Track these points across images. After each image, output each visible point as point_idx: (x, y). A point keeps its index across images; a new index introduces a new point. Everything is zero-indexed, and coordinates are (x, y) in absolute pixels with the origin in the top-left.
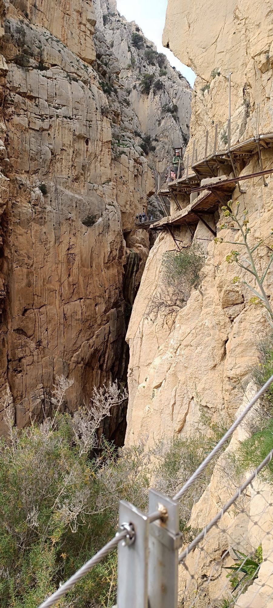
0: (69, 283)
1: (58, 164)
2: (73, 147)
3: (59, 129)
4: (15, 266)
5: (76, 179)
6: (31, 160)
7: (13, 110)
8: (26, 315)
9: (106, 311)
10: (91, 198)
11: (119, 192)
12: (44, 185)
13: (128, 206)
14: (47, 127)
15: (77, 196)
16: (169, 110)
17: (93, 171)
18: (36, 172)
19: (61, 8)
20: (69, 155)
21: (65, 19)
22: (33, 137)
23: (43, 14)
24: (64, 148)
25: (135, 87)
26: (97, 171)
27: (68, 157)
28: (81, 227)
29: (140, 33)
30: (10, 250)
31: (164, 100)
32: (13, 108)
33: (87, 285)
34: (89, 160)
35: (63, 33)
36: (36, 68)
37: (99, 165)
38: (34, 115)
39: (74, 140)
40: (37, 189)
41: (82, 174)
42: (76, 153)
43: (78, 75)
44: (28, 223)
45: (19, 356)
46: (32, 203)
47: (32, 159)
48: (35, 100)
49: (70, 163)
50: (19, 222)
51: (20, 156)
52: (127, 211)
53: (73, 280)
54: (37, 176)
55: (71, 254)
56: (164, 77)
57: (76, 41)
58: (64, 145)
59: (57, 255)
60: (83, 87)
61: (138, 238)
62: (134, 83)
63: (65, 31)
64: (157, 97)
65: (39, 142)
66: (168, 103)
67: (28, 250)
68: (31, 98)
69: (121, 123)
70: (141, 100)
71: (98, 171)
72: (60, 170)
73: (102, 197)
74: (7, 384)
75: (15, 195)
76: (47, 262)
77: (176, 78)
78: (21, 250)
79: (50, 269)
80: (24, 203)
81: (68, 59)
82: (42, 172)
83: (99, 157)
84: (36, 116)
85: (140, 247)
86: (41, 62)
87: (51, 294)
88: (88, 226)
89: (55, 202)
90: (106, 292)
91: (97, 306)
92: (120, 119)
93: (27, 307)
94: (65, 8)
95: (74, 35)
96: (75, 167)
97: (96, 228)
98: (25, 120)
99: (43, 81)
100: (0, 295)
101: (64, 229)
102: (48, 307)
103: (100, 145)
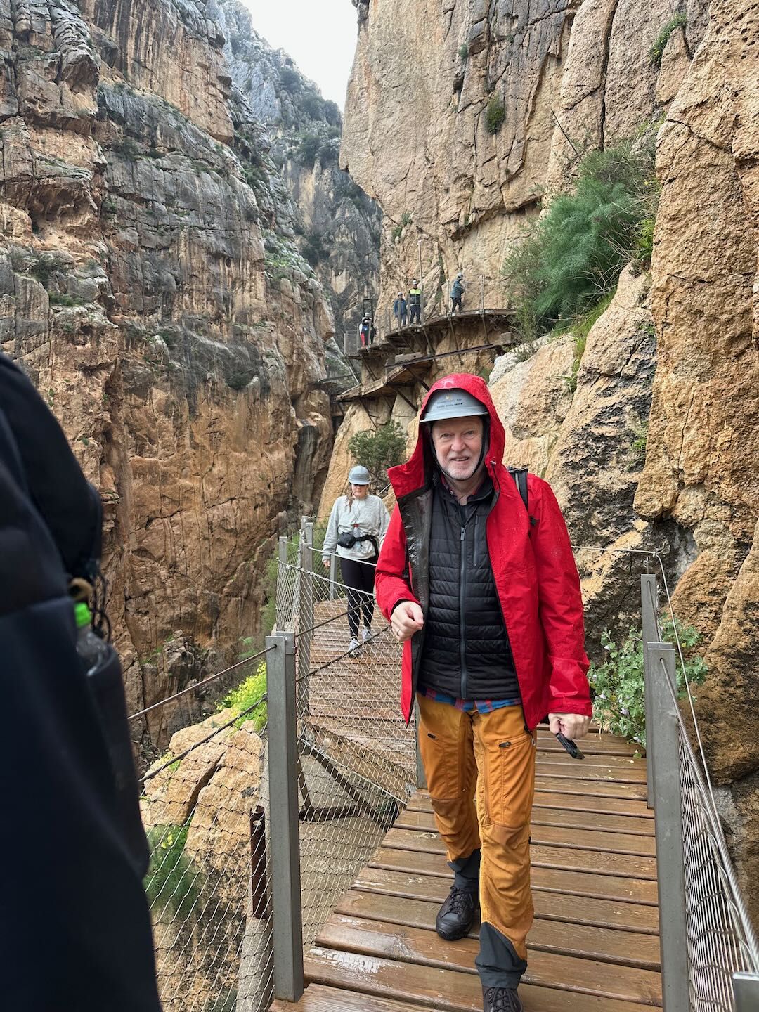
0: (213, 476)
1: (187, 299)
2: (208, 271)
3: (185, 246)
4: (129, 454)
5: (216, 319)
6: (146, 294)
7: (116, 221)
8: (151, 528)
9: (271, 516)
10: (240, 348)
11: (281, 336)
12: (167, 331)
13: (295, 357)
14: (166, 244)
15: (218, 345)
16: (347, 193)
17: (239, 306)
18: (154, 312)
19: (177, 62)
20: (201, 283)
21: (185, 78)
22: (148, 260)
23: (151, 73)
24: (194, 273)
25: (290, 155)
26: (245, 306)
27: (201, 286)
28: (227, 392)
29: (294, 68)
30: (122, 430)
31: (339, 177)
32: (115, 218)
33: (241, 478)
34: (232, 289)
35: (183, 99)
36: (146, 154)
37: (248, 296)
38: (147, 227)
39: (209, 260)
40: (157, 337)
41: (224, 312)
42: (214, 281)
43: (210, 163)
44: (147, 389)
45: (144, 590)
48: (148, 204)
49: (205, 296)
50: (134, 389)
51: (128, 289)
52: (295, 364)
53: (219, 471)
54: (157, 317)
55: (214, 432)
56: (337, 139)
57: (203, 109)
58: (193, 269)
59: (193, 435)
60: (217, 181)
61: (312, 403)
62: (288, 149)
63: (185, 96)
64: (327, 173)
65: (156, 267)
67: (148, 430)
68: (141, 201)
69: (277, 227)
70: (301, 176)
71: (247, 305)
72: (189, 306)
73: (255, 345)
74: (127, 633)
76: (178, 446)
78: (139, 430)
79: (184, 457)
81: (192, 139)
82: (164, 311)
83: (249, 284)
84: (150, 228)
85: (317, 417)
86: (153, 145)
87: (187, 495)
88: (237, 390)
89: (186, 355)
90: (269, 486)
91: (258, 509)
92: (274, 222)
93: (152, 515)
94: (184, 62)
95: (199, 101)
96: (213, 301)
97: (251, 391)
98: (134, 235)
99: (158, 176)
100: (111, 499)
101: (201, 395)
102: (184, 513)
103: (248, 266)
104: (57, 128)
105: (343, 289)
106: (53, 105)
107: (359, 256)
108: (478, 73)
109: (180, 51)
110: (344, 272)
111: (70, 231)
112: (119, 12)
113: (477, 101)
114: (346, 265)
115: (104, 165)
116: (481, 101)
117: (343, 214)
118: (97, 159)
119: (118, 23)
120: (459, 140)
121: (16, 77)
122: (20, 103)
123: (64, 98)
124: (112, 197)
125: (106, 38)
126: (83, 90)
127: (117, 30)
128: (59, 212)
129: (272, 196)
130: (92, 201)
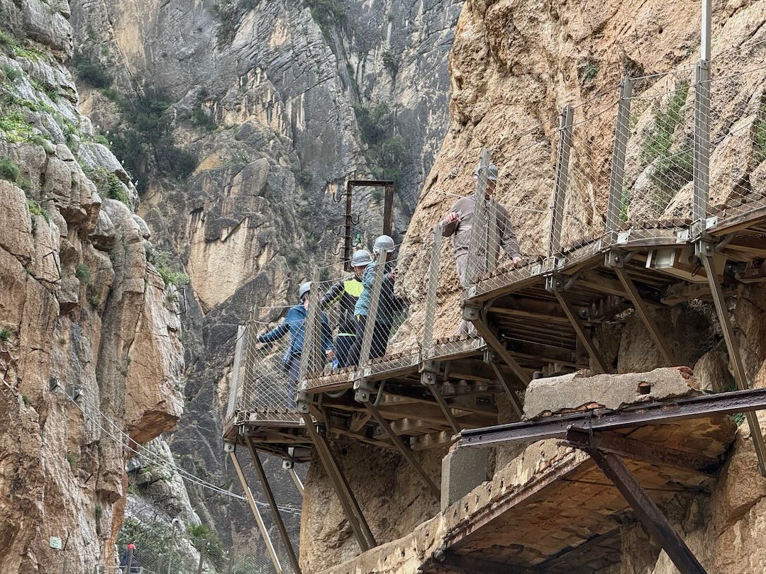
105: (231, 289)
107: (304, 182)
110: (243, 232)
114: (251, 207)
117: (264, 33)
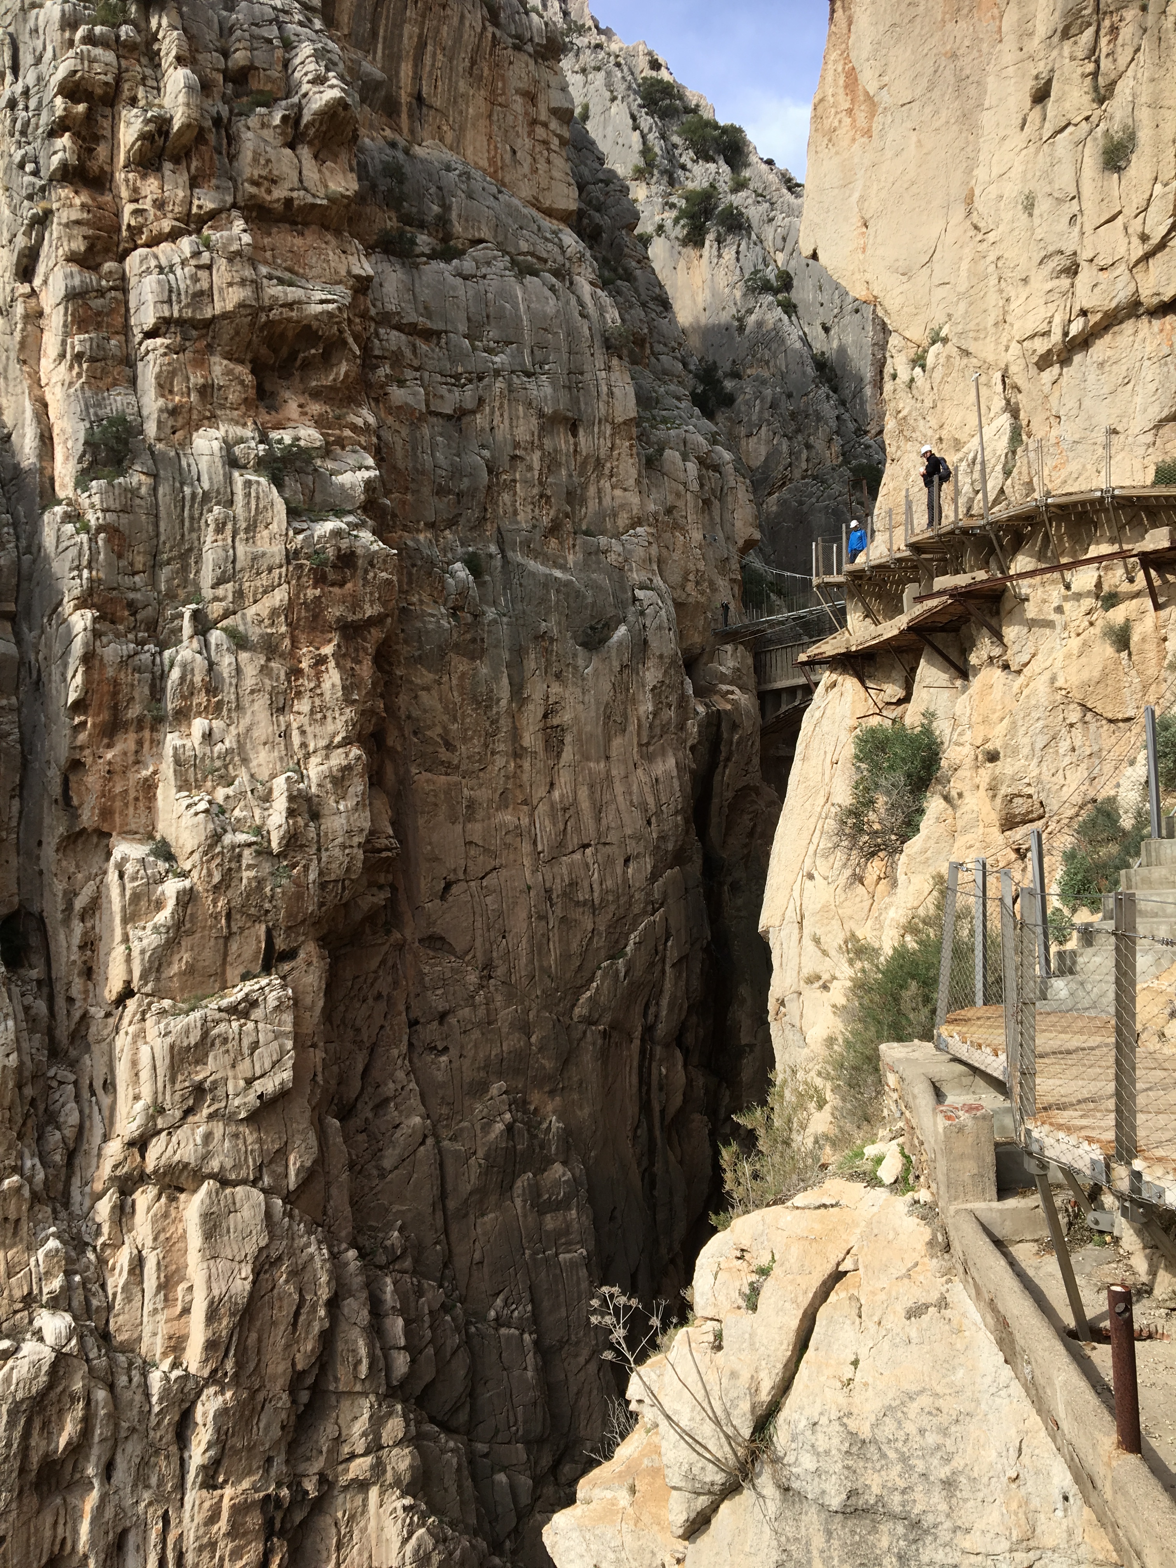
0: (552, 805)
1: (506, 497)
2: (541, 447)
3: (501, 406)
4: (414, 771)
5: (554, 529)
6: (437, 493)
7: (388, 371)
8: (450, 899)
9: (654, 877)
10: (594, 576)
11: (664, 551)
12: (474, 554)
13: (690, 587)
14: (470, 405)
15: (558, 573)
16: (766, 287)
17: (592, 505)
18: (452, 523)
19: (482, 92)
20: (530, 468)
21: (495, 118)
22: (441, 435)
23: (439, 115)
24: (517, 452)
25: (660, 228)
26: (604, 503)
27: (529, 475)
28: (575, 656)
29: (664, 75)
30: (401, 729)
31: (751, 257)
32: (387, 367)
33: (598, 811)
34: (581, 475)
35: (493, 153)
36: (434, 256)
37: (608, 485)
38: (439, 378)
39: (542, 428)
40: (458, 565)
41: (567, 516)
42: (551, 463)
43: (539, 258)
44: (443, 657)
45: (440, 1009)
46: (450, 604)
47: (440, 491)
48: (439, 338)
49: (535, 491)
50: (420, 656)
51: (411, 486)
52: (691, 600)
53: (562, 796)
54: (457, 532)
55: (552, 727)
56: (743, 194)
57: (526, 169)
58: (516, 445)
59: (515, 735)
60: (552, 289)
61: (723, 669)
62: (657, 218)
63: (496, 148)
64: (729, 254)
65: (454, 445)
66: (761, 267)
67: (445, 728)
68: (428, 335)
69: (653, 360)
70: (682, 264)
71: (607, 501)
72: (510, 510)
73: (621, 569)
74: (413, 1085)
75: (405, 587)
76: (493, 753)
77: (777, 190)
78: (429, 728)
79: (503, 773)
80: (428, 605)
81: (510, 221)
82: (469, 521)
83: (608, 465)
84: (444, 380)
85: (732, 693)
86: (447, 238)
87: (509, 839)
88: (590, 650)
89: (505, 595)
90: (649, 823)
91: (631, 865)
92: (648, 351)
93: (452, 877)
94: (493, 92)
95: (519, 154)
96: (549, 498)
97: (614, 653)
98: (419, 393)
99: (454, 288)
100: (387, 849)
101: (531, 662)
102: (504, 872)
103: (608, 432)
104: (294, 223)
105: (763, 458)
106: (287, 185)
108: (1080, 70)
109: (486, 72)
110: (764, 429)
111: (316, 395)
112: (387, 18)
113: (1079, 119)
114: (766, 415)
115: (369, 279)
116: (1087, 119)
118: (356, 270)
119: (385, 38)
120: (1048, 189)
121: (229, 144)
122: (236, 188)
123: (304, 172)
124: (382, 331)
125: (367, 66)
126: (335, 158)
127: (384, 49)
128: (298, 362)
129: (644, 305)
130: (351, 340)
